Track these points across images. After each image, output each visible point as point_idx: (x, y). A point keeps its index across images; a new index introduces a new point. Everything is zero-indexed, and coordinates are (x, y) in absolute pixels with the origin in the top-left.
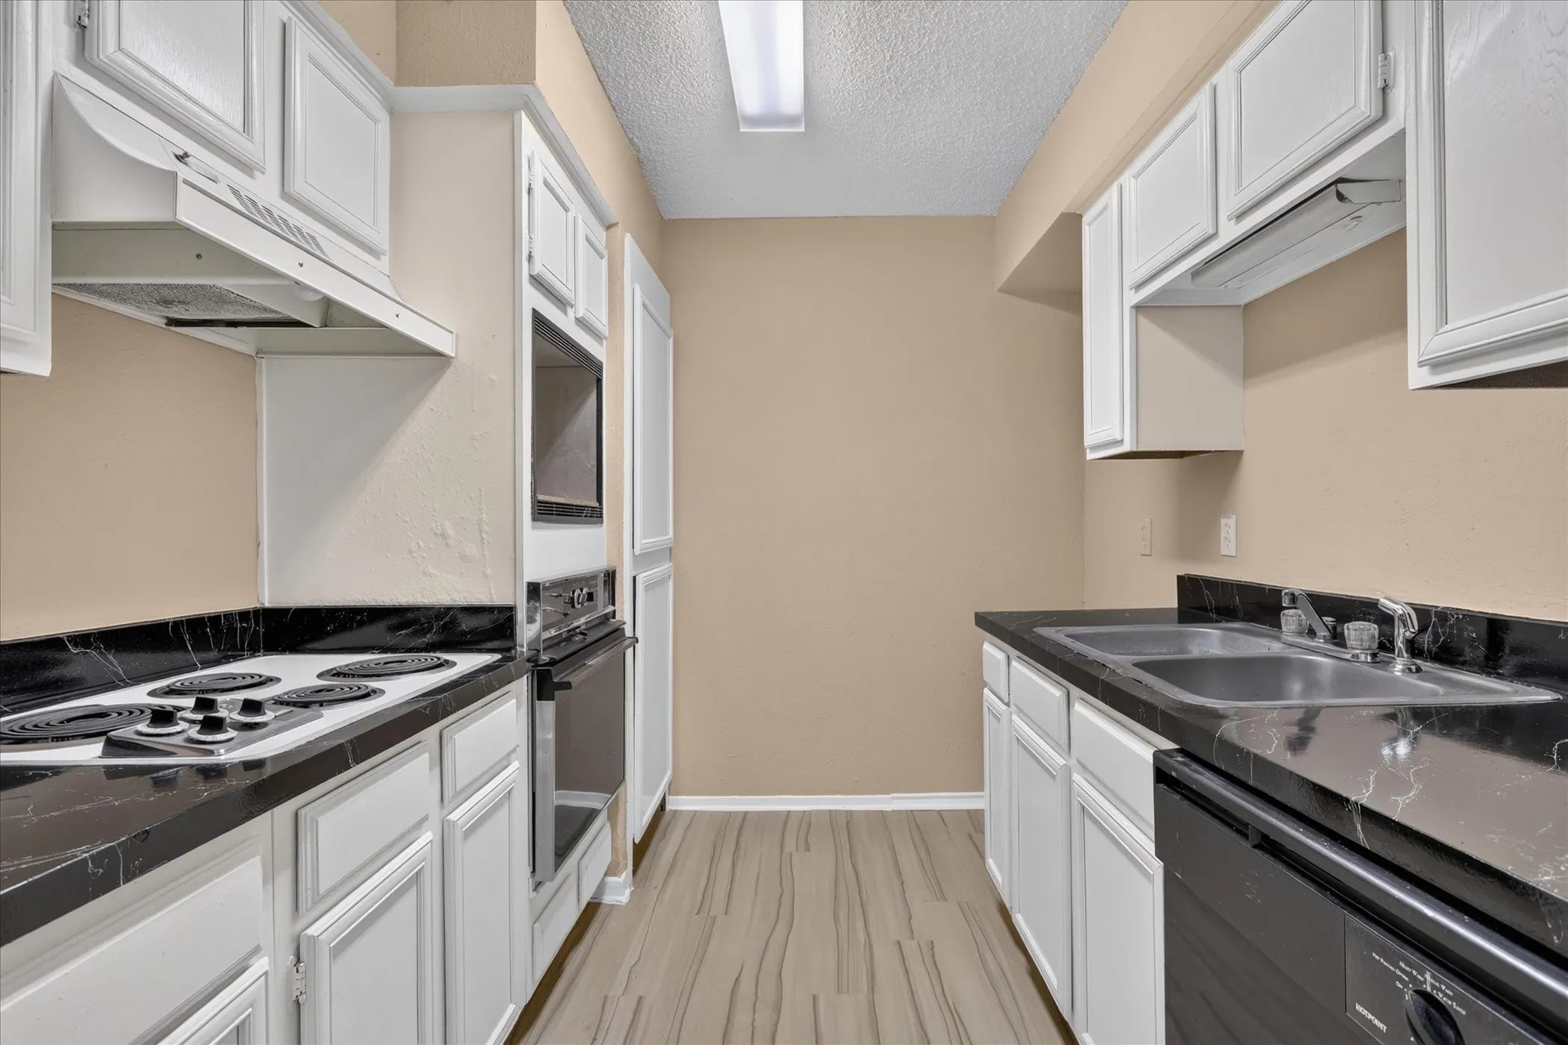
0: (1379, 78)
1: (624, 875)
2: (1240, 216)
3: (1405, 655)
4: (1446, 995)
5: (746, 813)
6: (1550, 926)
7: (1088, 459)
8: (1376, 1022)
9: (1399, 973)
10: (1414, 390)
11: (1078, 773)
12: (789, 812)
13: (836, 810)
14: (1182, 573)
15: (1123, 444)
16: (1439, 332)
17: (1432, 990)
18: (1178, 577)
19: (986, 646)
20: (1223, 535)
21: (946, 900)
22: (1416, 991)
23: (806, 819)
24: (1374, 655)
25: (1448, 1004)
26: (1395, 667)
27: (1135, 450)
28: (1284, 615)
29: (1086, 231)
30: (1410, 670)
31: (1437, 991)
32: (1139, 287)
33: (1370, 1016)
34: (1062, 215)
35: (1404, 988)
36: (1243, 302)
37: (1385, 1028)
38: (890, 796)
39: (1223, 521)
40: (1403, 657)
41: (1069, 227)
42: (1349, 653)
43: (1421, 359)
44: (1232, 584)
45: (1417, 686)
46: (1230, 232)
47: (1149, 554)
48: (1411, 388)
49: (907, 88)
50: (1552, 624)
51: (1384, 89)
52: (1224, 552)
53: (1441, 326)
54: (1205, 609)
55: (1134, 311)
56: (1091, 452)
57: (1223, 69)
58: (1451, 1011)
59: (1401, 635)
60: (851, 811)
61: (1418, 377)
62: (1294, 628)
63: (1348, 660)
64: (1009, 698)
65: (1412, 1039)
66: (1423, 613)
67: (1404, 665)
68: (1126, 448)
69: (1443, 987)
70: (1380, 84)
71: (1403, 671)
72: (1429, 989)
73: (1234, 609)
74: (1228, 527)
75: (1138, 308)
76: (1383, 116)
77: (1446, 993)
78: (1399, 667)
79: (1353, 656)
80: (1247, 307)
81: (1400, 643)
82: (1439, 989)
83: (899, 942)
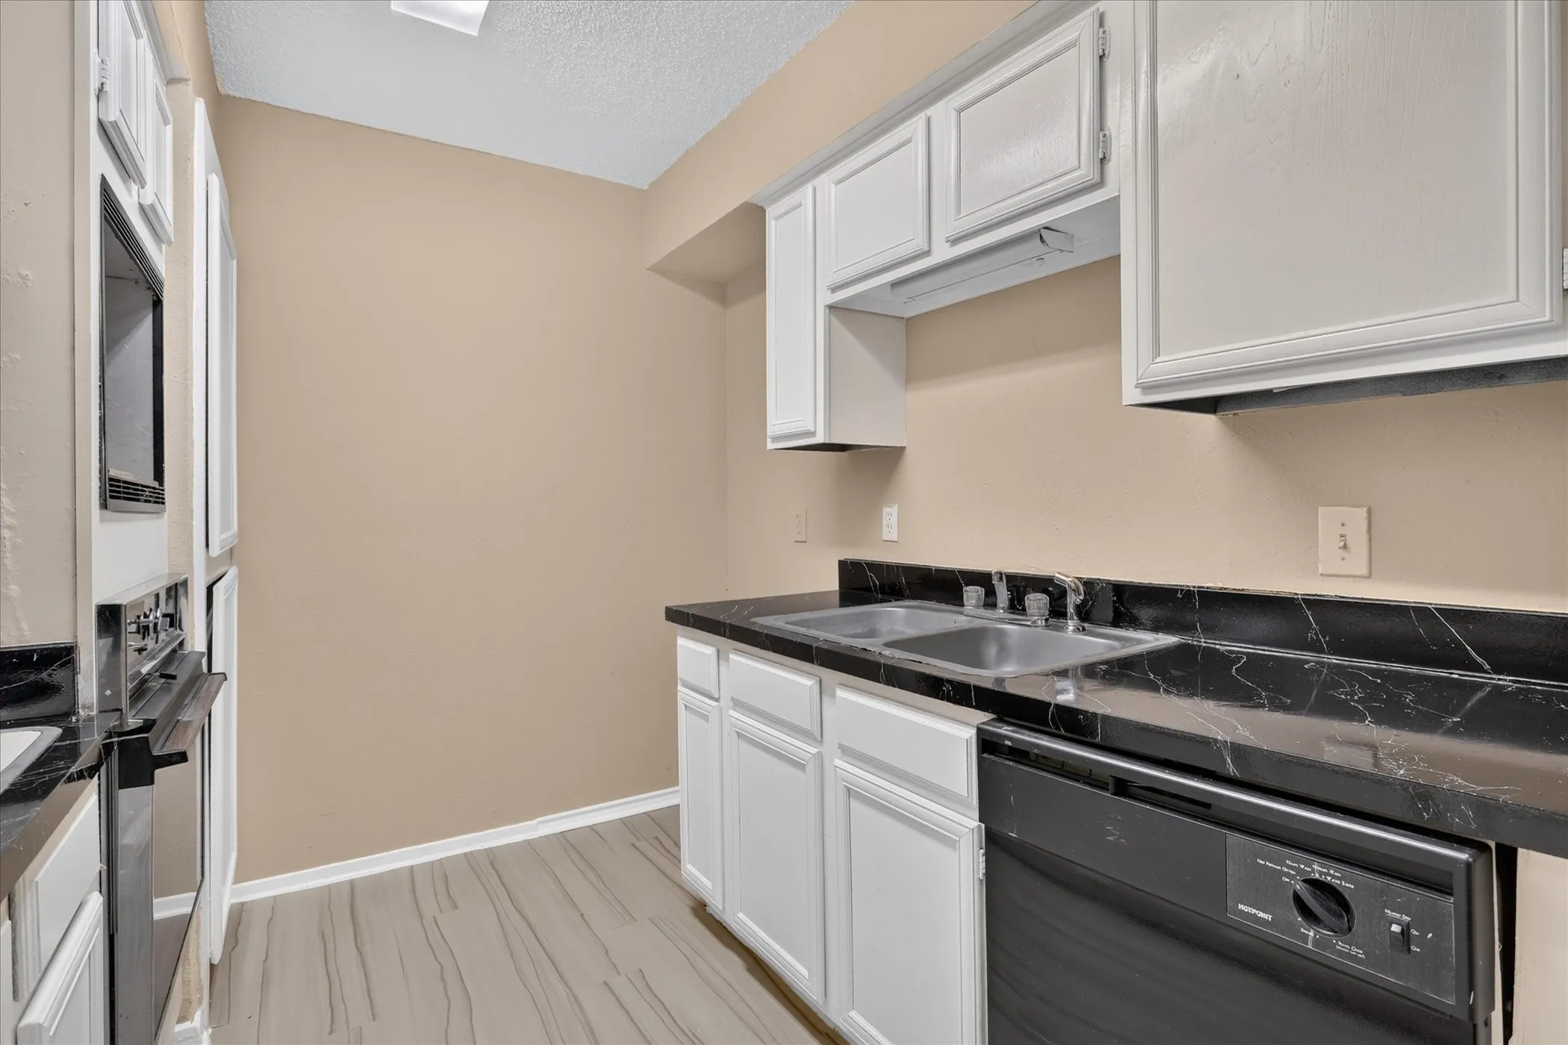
0: (1100, 151)
1: (198, 1014)
2: (955, 241)
3: (1075, 617)
4: (1333, 877)
5: (352, 883)
6: (1420, 806)
7: (768, 448)
8: (1261, 915)
9: (1286, 870)
10: (1126, 406)
11: (839, 758)
12: (412, 867)
13: (472, 852)
14: (842, 559)
15: (815, 436)
16: (1156, 361)
17: (1321, 876)
18: (840, 562)
19: (681, 642)
20: (885, 523)
21: (636, 921)
22: (1304, 881)
23: (440, 871)
24: (1047, 620)
25: (1337, 884)
26: (1067, 628)
27: (827, 442)
28: (966, 591)
29: (771, 225)
30: (1079, 629)
31: (1325, 876)
32: (834, 289)
33: (1254, 911)
34: (745, 203)
35: (1290, 881)
36: (907, 315)
37: (1270, 916)
38: (536, 821)
39: (886, 510)
40: (1073, 619)
41: (752, 217)
42: (1029, 620)
43: (1140, 381)
44: (898, 567)
45: (1082, 639)
46: (942, 252)
47: (804, 540)
48: (1124, 404)
49: (605, 25)
50: (1170, 587)
51: (1102, 160)
52: (885, 538)
53: (1156, 358)
54: (868, 589)
55: (828, 311)
56: (773, 442)
57: (941, 104)
58: (1340, 889)
59: (1072, 600)
60: (490, 849)
61: (1131, 394)
62: (974, 601)
63: (1029, 626)
64: (719, 693)
65: (1300, 919)
66: (1089, 584)
67: (1074, 626)
68: (820, 439)
69: (1332, 872)
70: (1101, 156)
71: (1074, 631)
72: (1317, 876)
73: (900, 588)
74: (890, 515)
75: (832, 308)
76: (1101, 184)
77: (1336, 876)
78: (1071, 628)
79: (1033, 623)
80: (908, 319)
81: (1071, 610)
82: (1327, 874)
83: (605, 983)
